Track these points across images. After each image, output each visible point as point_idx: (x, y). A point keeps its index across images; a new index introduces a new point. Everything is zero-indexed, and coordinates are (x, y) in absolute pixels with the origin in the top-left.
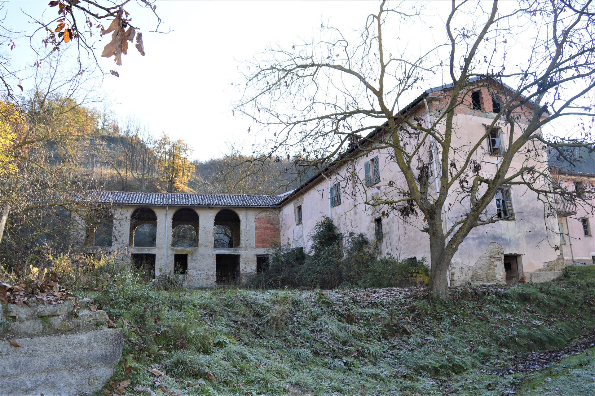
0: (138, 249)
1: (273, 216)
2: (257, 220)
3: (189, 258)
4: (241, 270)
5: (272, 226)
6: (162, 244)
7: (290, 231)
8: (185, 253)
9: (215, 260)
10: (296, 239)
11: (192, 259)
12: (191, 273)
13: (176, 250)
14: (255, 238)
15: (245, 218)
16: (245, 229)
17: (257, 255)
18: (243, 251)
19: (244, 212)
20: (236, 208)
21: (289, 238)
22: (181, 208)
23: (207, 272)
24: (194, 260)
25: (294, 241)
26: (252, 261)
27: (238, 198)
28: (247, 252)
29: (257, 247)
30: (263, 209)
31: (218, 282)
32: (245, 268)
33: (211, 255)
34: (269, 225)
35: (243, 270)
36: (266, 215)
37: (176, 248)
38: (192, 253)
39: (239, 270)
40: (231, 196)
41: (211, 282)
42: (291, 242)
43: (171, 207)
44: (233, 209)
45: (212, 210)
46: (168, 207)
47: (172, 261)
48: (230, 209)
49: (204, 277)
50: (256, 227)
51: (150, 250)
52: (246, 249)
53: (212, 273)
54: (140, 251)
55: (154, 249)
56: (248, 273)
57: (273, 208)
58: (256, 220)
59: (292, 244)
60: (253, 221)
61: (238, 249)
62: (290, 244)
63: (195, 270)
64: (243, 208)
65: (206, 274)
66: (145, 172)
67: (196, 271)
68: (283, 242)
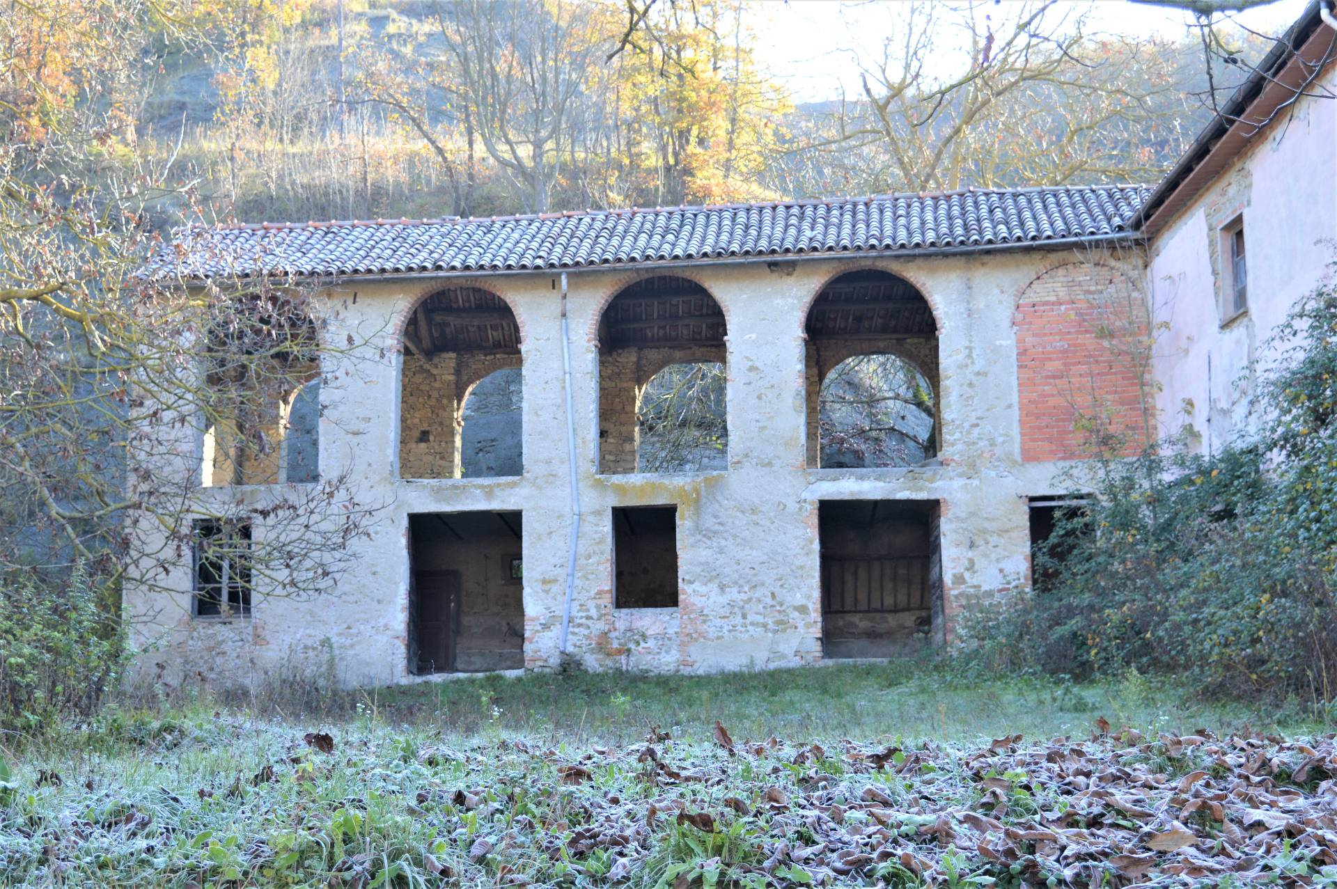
0: (438, 491)
1: (1112, 289)
2: (1024, 315)
3: (683, 524)
4: (948, 579)
5: (1106, 343)
6: (549, 462)
7: (1195, 362)
8: (661, 500)
9: (813, 533)
10: (1224, 404)
11: (698, 529)
12: (698, 602)
13: (620, 490)
14: (1015, 412)
15: (962, 308)
16: (962, 367)
17: (1032, 499)
18: (958, 483)
19: (953, 276)
20: (912, 258)
21: (1190, 403)
22: (634, 278)
23: (777, 590)
24: (709, 535)
25: (1216, 418)
26: (1002, 532)
27: (936, 208)
28: (975, 482)
29: (1029, 456)
30: (1054, 257)
31: (831, 640)
32: (971, 567)
33: (792, 506)
34: (1088, 340)
35: (959, 579)
36: (1070, 285)
37: (617, 479)
38: (697, 501)
39: (941, 579)
40: (902, 203)
41: (795, 644)
42: (1200, 426)
43: (582, 273)
44: (895, 267)
45: (790, 280)
46: (569, 275)
47: (601, 542)
48: (881, 265)
49: (760, 619)
50: (1022, 353)
51: (497, 492)
52: (971, 468)
53: (798, 599)
54: (447, 500)
55: (514, 485)
56: (990, 594)
57: (1111, 245)
58: (1019, 316)
59: (1205, 433)
60: (1007, 323)
61: (928, 472)
62: (1196, 436)
63: (714, 586)
64: (946, 255)
65: (769, 601)
66: (544, 133)
67: (722, 588)
68: (1168, 423)
